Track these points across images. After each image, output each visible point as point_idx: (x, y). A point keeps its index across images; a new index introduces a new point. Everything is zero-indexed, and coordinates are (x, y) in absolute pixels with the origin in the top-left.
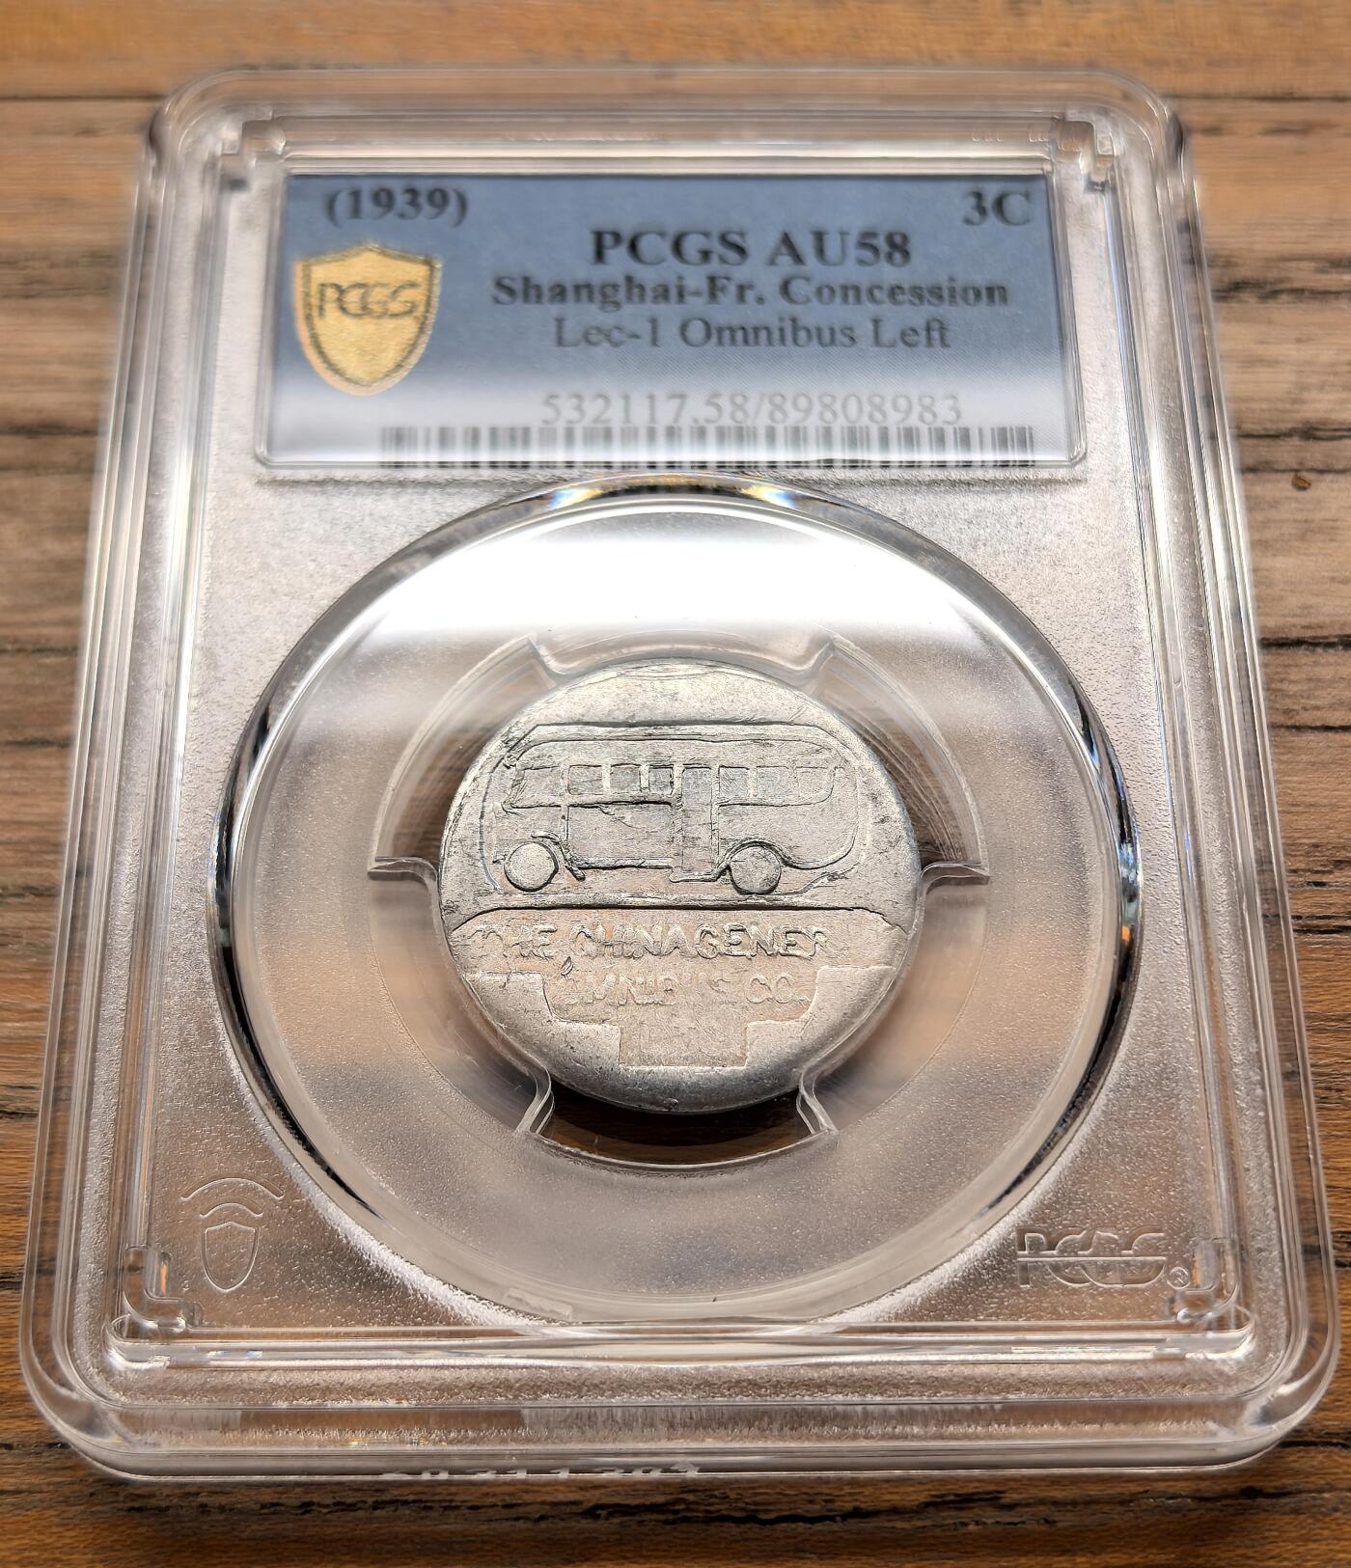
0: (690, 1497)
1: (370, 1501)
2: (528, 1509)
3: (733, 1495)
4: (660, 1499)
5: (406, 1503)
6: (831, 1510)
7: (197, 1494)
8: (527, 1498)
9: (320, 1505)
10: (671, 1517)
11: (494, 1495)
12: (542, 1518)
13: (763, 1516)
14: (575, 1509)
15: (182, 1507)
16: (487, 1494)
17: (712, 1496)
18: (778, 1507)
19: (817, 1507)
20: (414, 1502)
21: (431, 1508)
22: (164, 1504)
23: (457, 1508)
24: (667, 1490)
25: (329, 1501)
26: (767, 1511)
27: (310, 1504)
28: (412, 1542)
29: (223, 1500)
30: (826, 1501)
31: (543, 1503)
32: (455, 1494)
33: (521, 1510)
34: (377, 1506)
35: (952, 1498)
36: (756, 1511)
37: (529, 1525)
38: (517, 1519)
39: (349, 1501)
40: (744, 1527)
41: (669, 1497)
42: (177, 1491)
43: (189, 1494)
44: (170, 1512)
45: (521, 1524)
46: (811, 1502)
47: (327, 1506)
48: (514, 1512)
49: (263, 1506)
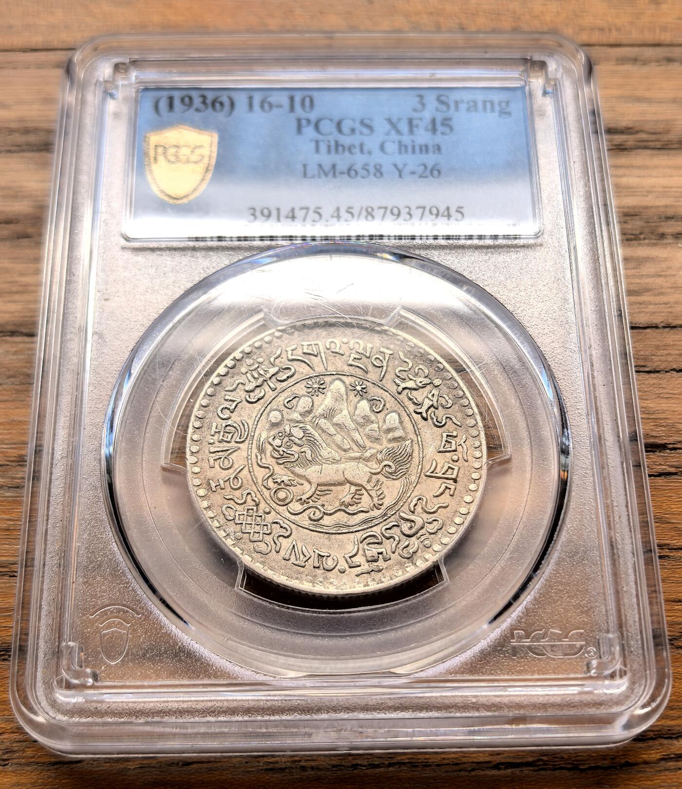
0: (545, 758)
1: (386, 763)
2: (465, 766)
3: (566, 756)
4: (530, 759)
5: (404, 764)
6: (614, 763)
7: (300, 761)
8: (464, 760)
9: (361, 765)
10: (536, 768)
11: (448, 759)
12: (473, 770)
13: (582, 767)
14: (488, 765)
15: (292, 768)
16: (444, 759)
17: (557, 758)
18: (588, 762)
19: (607, 762)
20: (408, 763)
21: (417, 766)
22: (283, 766)
23: (430, 766)
24: (534, 755)
25: (366, 763)
26: (583, 764)
27: (357, 765)
28: (409, 783)
29: (313, 764)
30: (611, 759)
31: (473, 762)
32: (429, 759)
33: (462, 766)
34: (390, 765)
35: (673, 756)
36: (578, 764)
37: (466, 774)
38: (460, 771)
39: (376, 763)
40: (572, 772)
41: (535, 759)
42: (289, 759)
43: (296, 761)
44: (286, 771)
45: (462, 773)
46: (605, 759)
47: (364, 766)
48: (457, 768)
49: (334, 766)
